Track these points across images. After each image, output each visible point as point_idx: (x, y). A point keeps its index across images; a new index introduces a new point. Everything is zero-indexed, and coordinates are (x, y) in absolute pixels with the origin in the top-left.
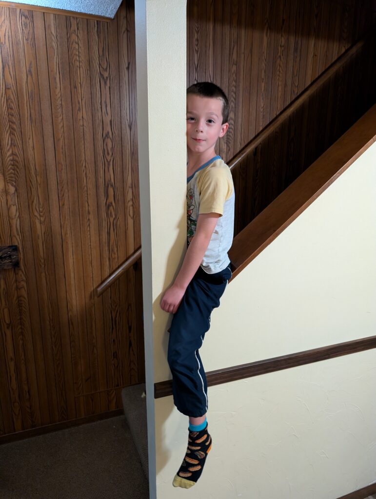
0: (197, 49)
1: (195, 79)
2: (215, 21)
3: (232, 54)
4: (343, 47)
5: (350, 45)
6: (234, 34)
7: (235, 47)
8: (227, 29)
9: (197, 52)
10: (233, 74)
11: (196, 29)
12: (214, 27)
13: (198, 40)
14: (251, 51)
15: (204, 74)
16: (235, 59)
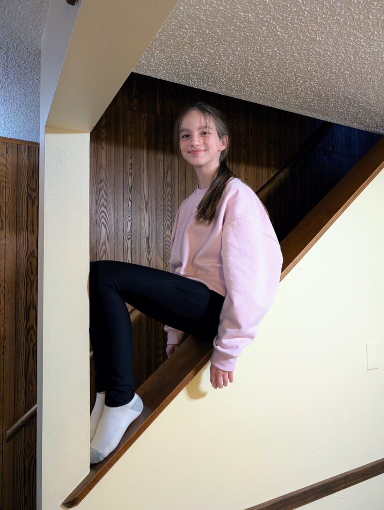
0: (131, 172)
1: (130, 199)
2: (148, 149)
3: (167, 177)
4: (272, 173)
5: (278, 171)
6: (167, 161)
7: (169, 171)
8: (160, 156)
9: (131, 175)
10: (168, 195)
11: (130, 155)
12: (148, 153)
13: (132, 165)
14: (185, 175)
15: (138, 195)
16: (170, 181)
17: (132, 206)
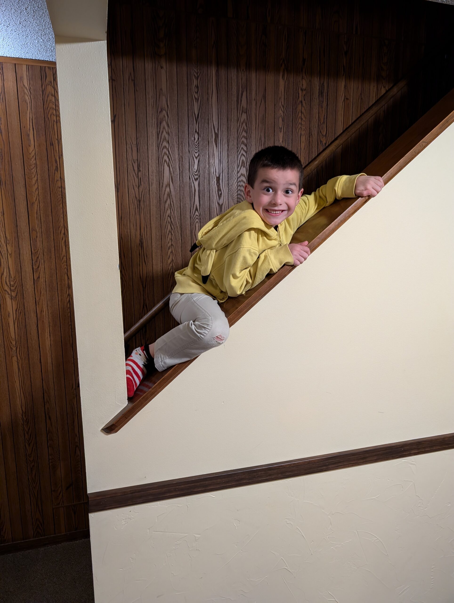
0: (197, 97)
1: (196, 131)
2: (218, 65)
3: (241, 101)
5: (391, 85)
6: (242, 79)
7: (245, 93)
8: (233, 73)
9: (197, 100)
10: (242, 124)
11: (196, 75)
12: (217, 71)
13: (198, 87)
14: (264, 97)
15: (206, 125)
16: (245, 107)
17: (198, 139)
